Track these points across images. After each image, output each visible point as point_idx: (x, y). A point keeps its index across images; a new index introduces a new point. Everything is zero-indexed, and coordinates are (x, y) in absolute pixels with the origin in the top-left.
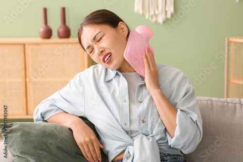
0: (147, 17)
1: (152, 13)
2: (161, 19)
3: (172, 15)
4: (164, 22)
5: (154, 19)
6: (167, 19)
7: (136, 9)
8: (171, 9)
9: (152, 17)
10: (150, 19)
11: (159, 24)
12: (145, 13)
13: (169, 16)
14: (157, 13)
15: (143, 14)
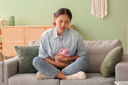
0: (97, 16)
1: (98, 14)
2: (102, 17)
3: (107, 15)
4: (104, 18)
5: (99, 17)
6: (105, 17)
7: (92, 13)
8: (106, 13)
9: (99, 16)
10: (98, 17)
11: (102, 19)
12: (96, 15)
13: (106, 15)
14: (100, 14)
15: (95, 15)
